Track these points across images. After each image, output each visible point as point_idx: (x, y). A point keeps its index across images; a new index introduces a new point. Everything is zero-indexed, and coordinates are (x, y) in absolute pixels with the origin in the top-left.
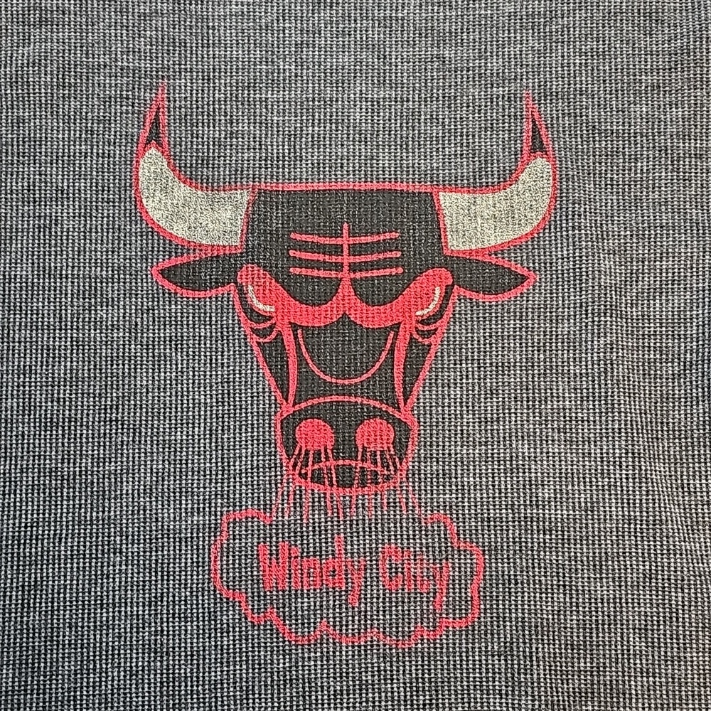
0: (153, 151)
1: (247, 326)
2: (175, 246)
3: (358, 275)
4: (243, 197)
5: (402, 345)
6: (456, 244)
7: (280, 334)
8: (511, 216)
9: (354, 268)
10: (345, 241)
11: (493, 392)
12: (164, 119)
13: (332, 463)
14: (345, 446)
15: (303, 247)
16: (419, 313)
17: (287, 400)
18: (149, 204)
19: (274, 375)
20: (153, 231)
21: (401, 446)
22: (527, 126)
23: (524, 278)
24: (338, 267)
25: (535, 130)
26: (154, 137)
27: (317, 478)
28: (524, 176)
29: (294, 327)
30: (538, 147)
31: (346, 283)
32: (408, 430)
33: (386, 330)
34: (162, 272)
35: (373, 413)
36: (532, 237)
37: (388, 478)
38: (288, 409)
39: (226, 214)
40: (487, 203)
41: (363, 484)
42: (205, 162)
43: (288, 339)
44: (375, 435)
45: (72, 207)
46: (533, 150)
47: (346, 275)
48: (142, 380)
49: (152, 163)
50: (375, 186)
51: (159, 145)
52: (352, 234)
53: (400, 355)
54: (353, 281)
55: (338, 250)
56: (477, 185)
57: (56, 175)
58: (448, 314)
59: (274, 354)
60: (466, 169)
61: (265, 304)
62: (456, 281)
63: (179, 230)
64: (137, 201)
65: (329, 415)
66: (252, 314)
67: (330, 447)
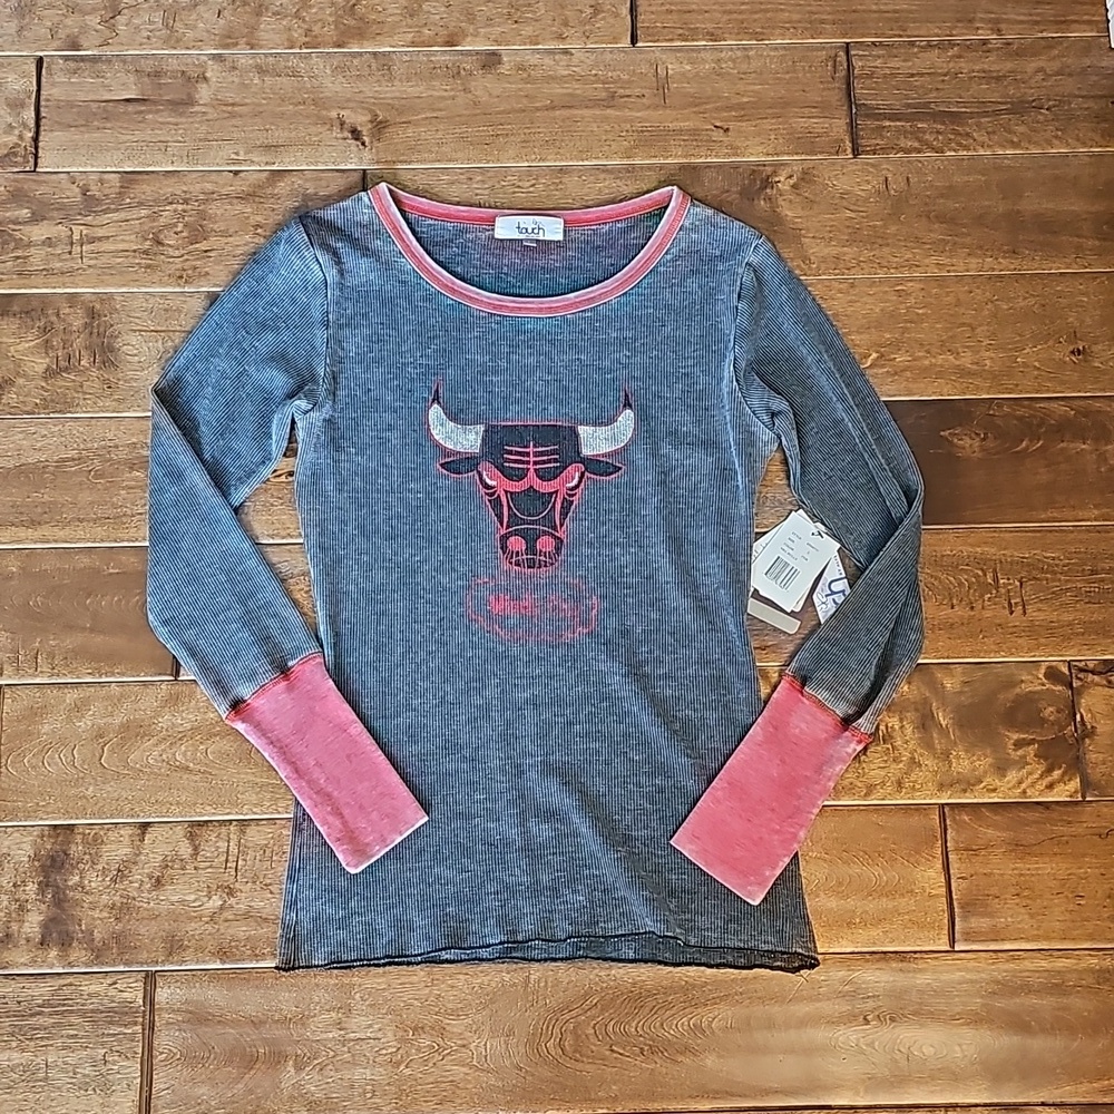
0: (436, 405)
1: (483, 491)
2: (447, 453)
3: (538, 467)
4: (481, 428)
5: (559, 501)
6: (586, 452)
7: (499, 496)
8: (614, 439)
9: (535, 463)
10: (531, 450)
11: (604, 524)
12: (441, 391)
13: (525, 557)
14: (531, 549)
15: (510, 453)
16: (568, 485)
17: (502, 525)
18: (434, 432)
19: (496, 515)
20: (437, 445)
21: (558, 549)
22: (623, 394)
23: (620, 468)
24: (528, 463)
25: (626, 396)
26: (436, 399)
27: (518, 564)
28: (620, 419)
29: (506, 492)
30: (627, 405)
31: (532, 470)
32: (562, 541)
33: (552, 493)
34: (442, 465)
35: (545, 533)
36: (625, 448)
37: (552, 564)
38: (503, 532)
39: (472, 437)
40: (602, 431)
41: (540, 567)
42: (462, 410)
43: (504, 499)
44: (545, 544)
45: (396, 434)
46: (625, 406)
47: (531, 466)
48: (433, 516)
49: (435, 411)
50: (546, 423)
51: (439, 403)
52: (535, 446)
53: (558, 506)
54: (535, 470)
55: (528, 454)
56: (597, 423)
57: (388, 417)
58: (583, 484)
59: (497, 504)
60: (592, 415)
61: (491, 479)
62: (586, 469)
63: (450, 446)
64: (429, 429)
65: (522, 534)
66: (487, 486)
67: (524, 548)
